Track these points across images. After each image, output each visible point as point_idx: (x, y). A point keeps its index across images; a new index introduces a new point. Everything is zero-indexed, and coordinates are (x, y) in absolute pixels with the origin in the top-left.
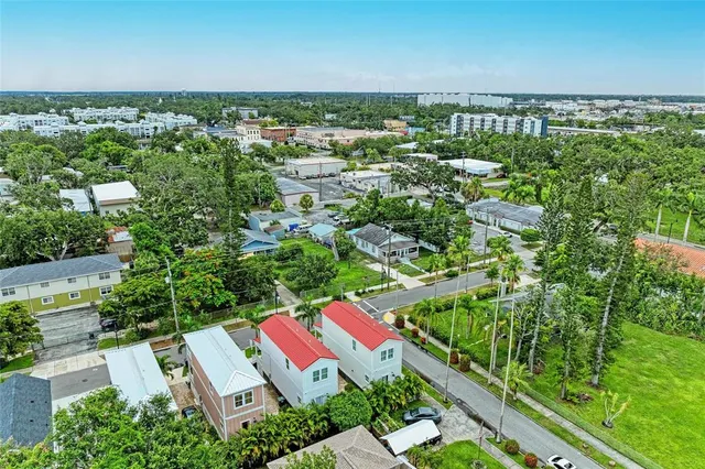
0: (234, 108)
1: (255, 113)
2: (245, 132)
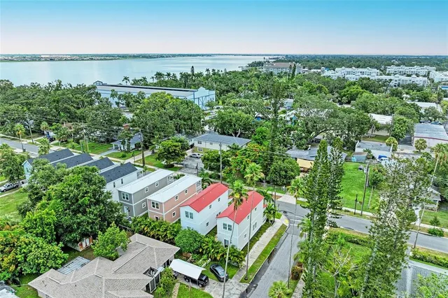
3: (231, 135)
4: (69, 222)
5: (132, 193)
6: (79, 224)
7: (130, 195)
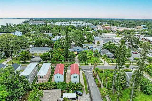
0: (102, 22)
1: (106, 23)
2: (98, 27)
3: (42, 47)
4: (11, 94)
5: (29, 75)
6: (16, 94)
7: (28, 76)
